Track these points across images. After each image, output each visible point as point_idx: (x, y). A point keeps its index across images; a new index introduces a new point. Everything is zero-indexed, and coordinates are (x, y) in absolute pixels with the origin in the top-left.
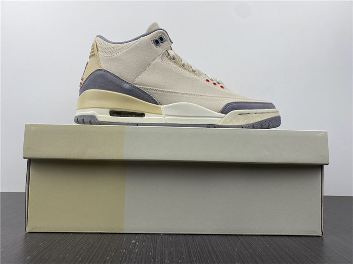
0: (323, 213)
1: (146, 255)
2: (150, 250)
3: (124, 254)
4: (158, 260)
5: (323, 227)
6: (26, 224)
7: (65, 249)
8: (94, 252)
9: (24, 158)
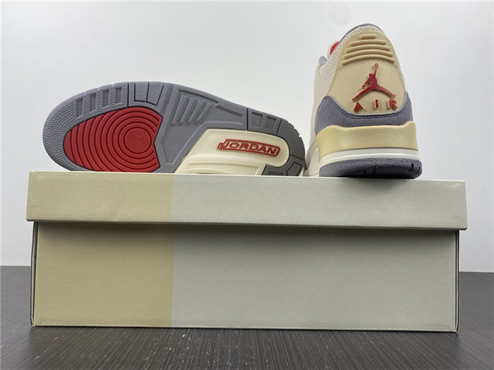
0: (458, 299)
1: (200, 355)
2: (206, 347)
3: (169, 354)
4: (216, 362)
5: (458, 319)
6: (32, 315)
7: (88, 346)
8: (129, 350)
9: (28, 220)
